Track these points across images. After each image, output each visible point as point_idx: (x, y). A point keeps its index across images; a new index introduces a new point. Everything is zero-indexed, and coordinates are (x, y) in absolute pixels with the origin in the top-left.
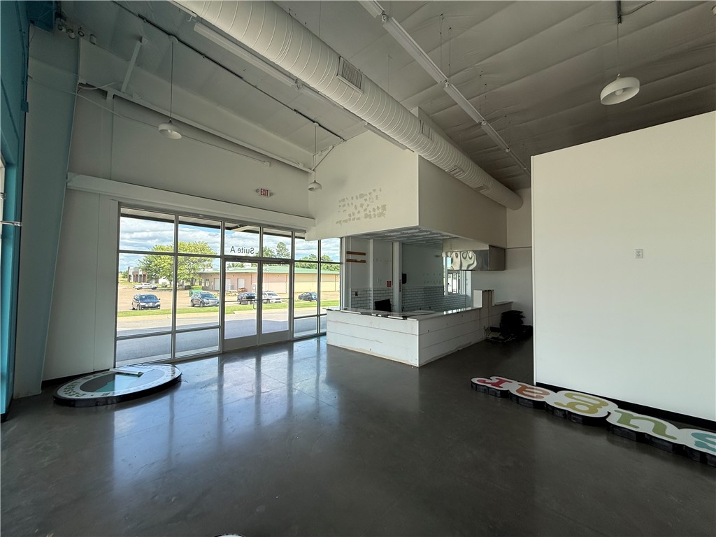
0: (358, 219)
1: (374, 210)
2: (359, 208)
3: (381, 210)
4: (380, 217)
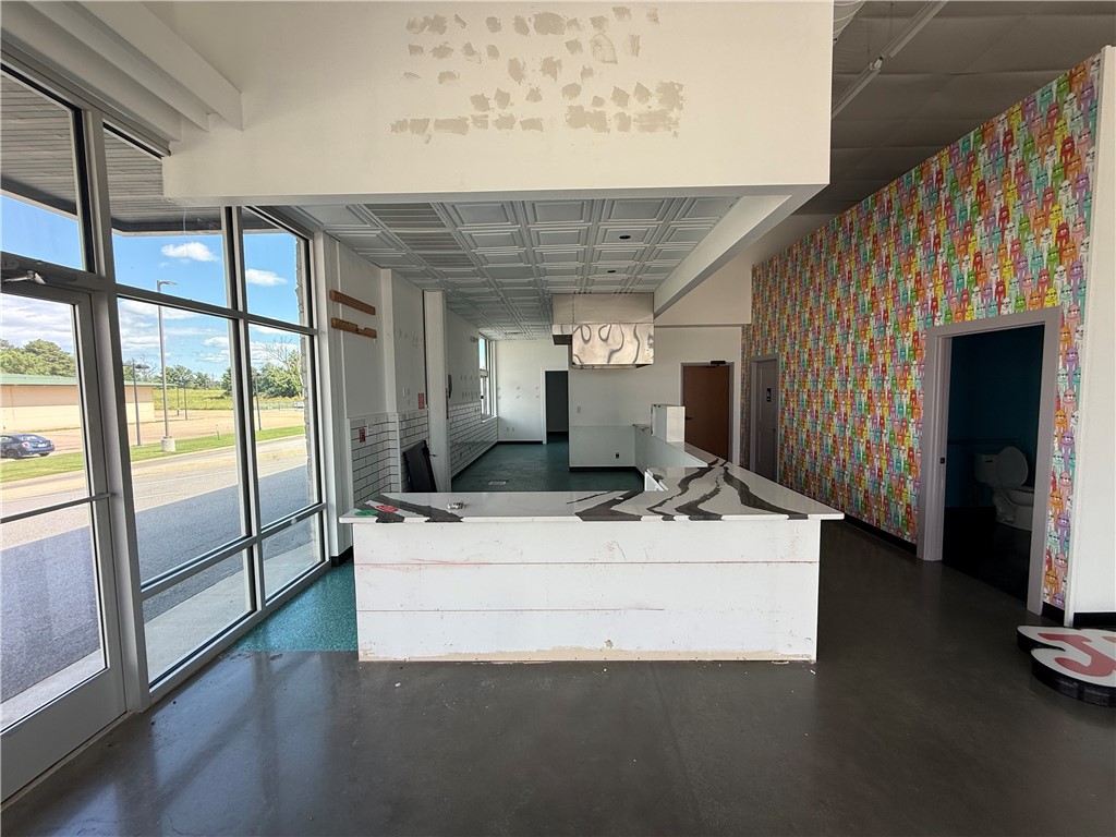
0: (533, 124)
1: (620, 97)
2: (535, 77)
3: (654, 104)
4: (651, 129)
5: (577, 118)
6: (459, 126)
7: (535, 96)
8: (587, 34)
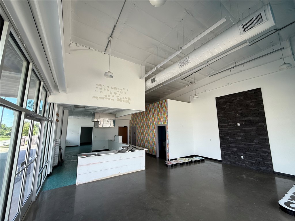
1: (123, 98)
2: (113, 94)
3: (127, 100)
4: (127, 102)
5: (118, 100)
6: (103, 98)
7: (113, 96)
8: (120, 90)
